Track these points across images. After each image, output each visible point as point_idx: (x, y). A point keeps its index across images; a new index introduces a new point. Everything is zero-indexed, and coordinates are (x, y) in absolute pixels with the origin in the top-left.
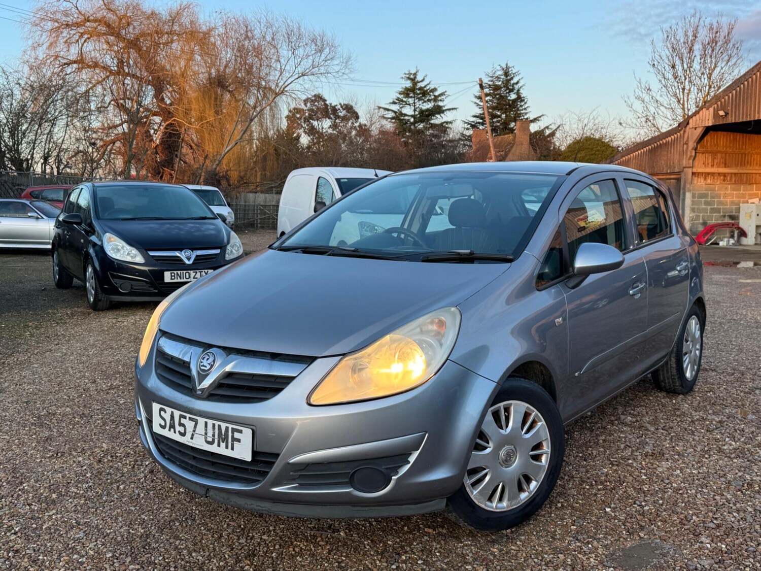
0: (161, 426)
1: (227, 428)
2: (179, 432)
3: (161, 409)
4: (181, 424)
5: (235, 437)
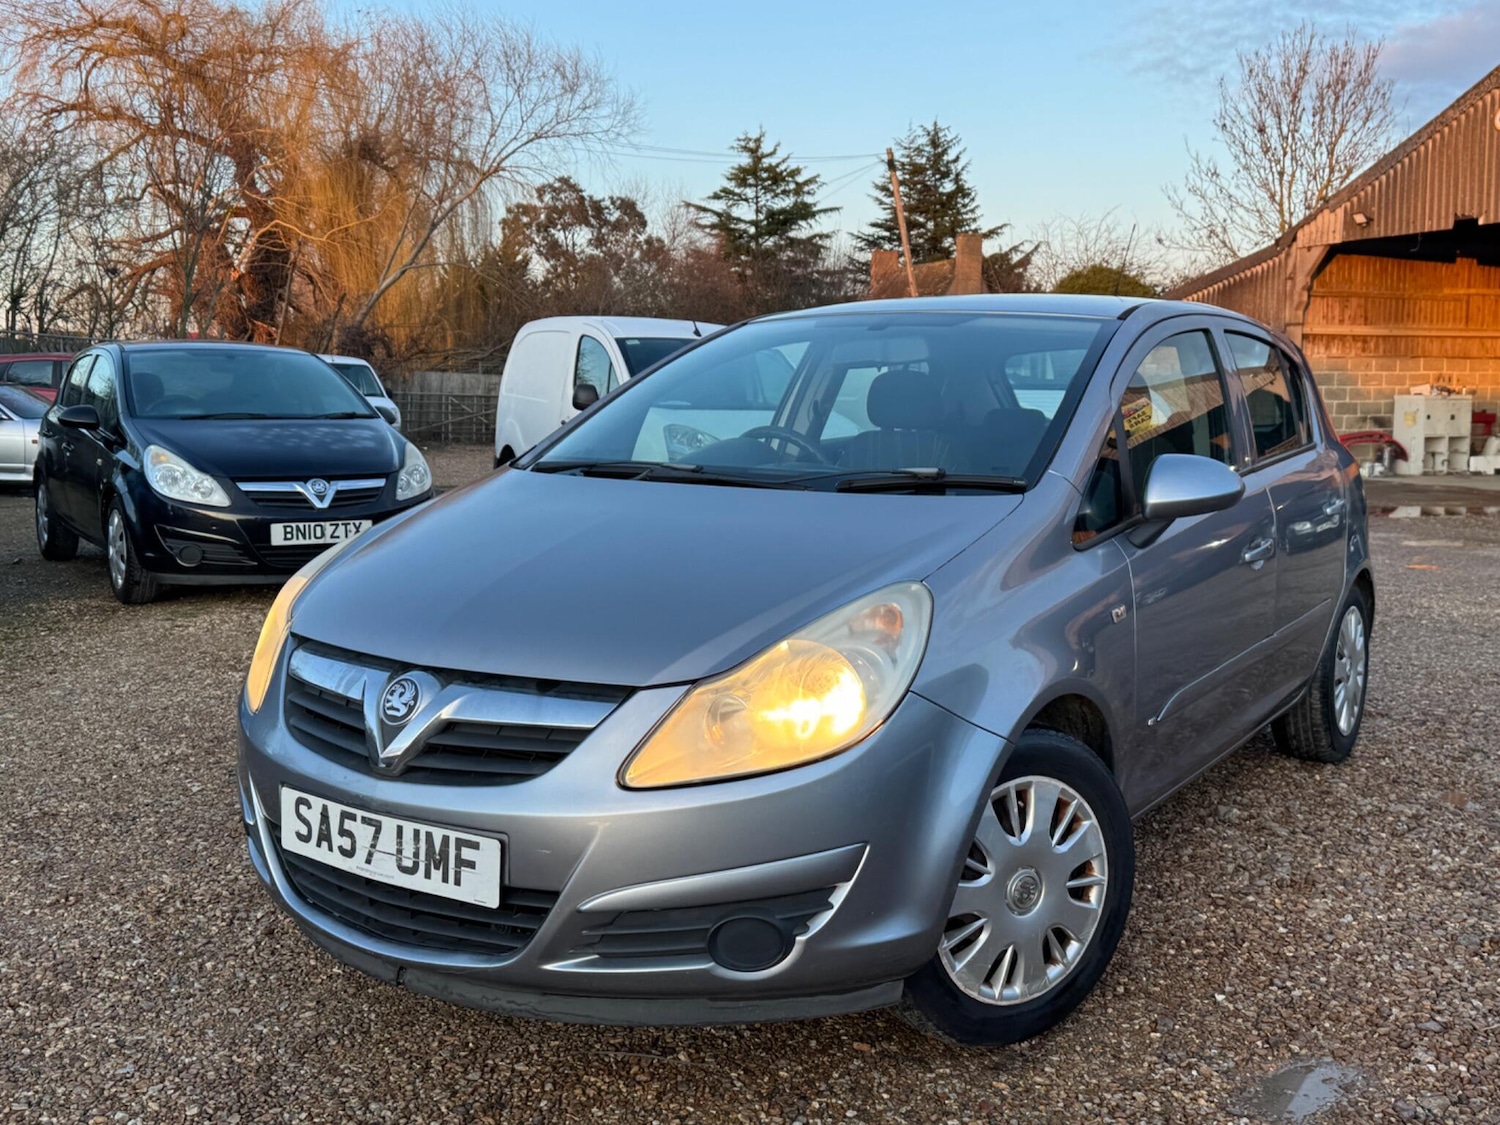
2: (341, 848)
3: (300, 802)
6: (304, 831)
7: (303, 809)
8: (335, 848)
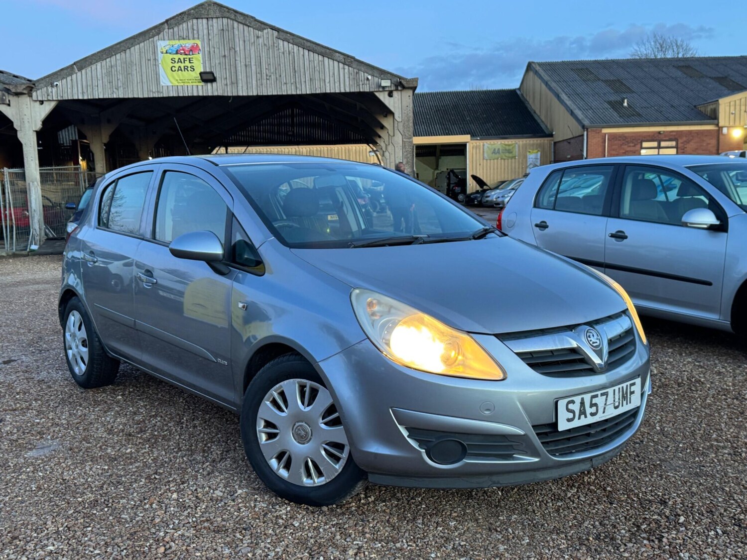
0: (569, 420)
1: (627, 386)
4: (592, 405)
5: (632, 390)
6: (571, 415)
7: (571, 406)
8: (588, 415)
